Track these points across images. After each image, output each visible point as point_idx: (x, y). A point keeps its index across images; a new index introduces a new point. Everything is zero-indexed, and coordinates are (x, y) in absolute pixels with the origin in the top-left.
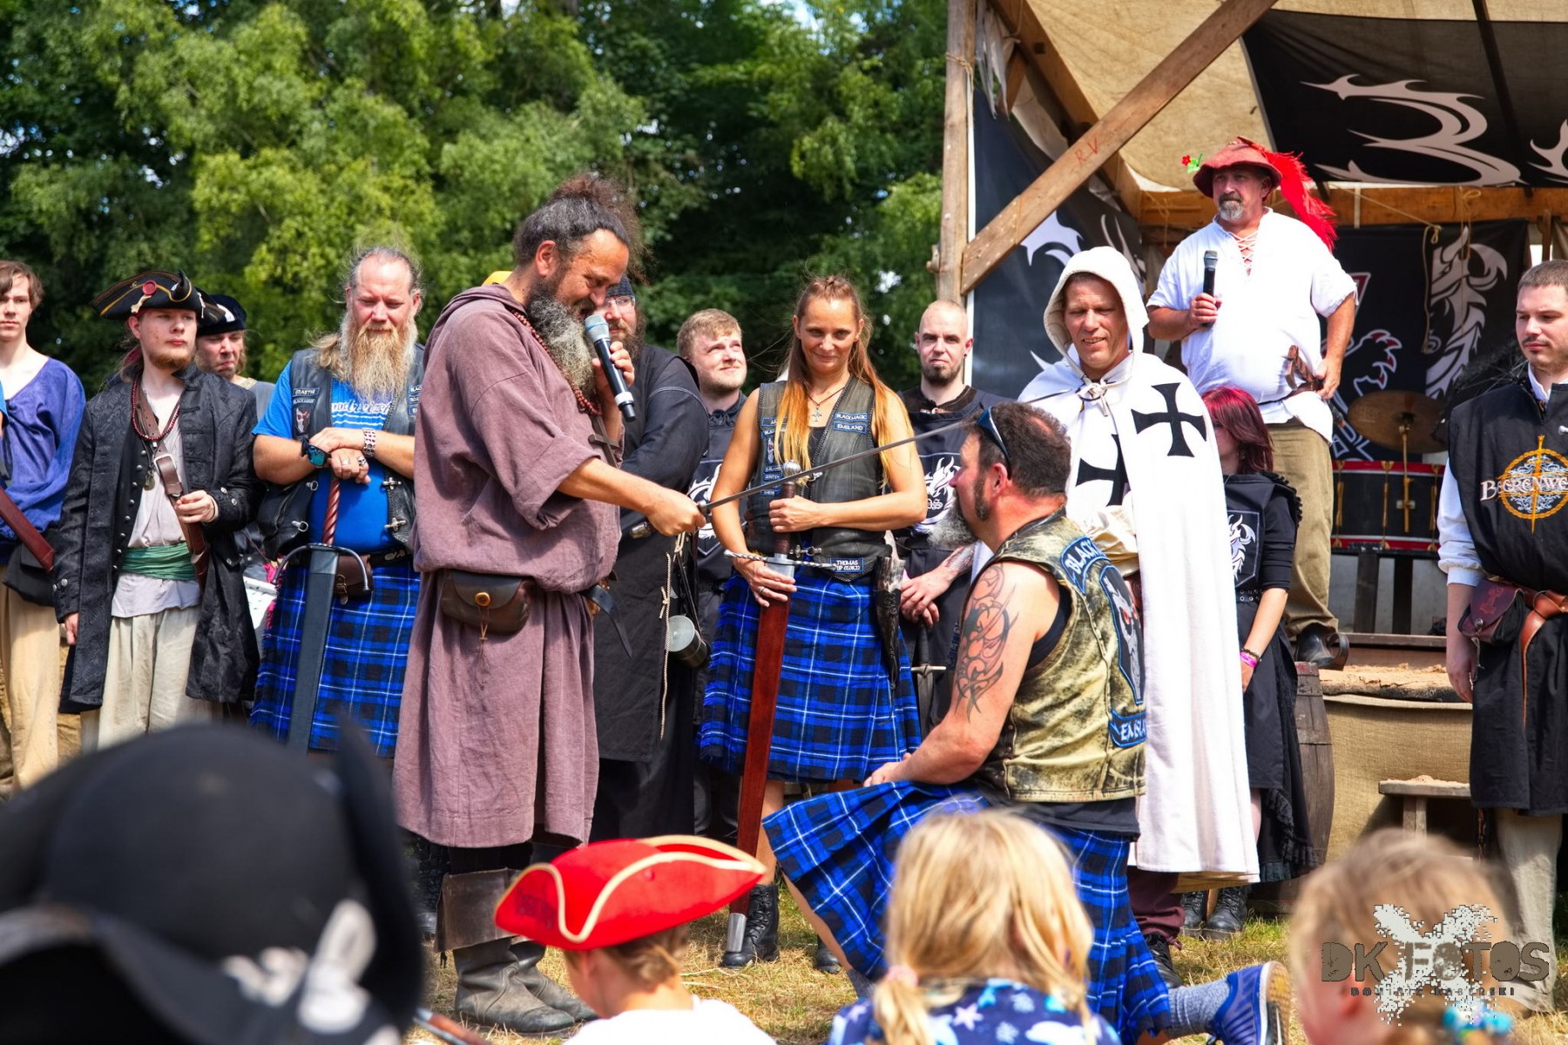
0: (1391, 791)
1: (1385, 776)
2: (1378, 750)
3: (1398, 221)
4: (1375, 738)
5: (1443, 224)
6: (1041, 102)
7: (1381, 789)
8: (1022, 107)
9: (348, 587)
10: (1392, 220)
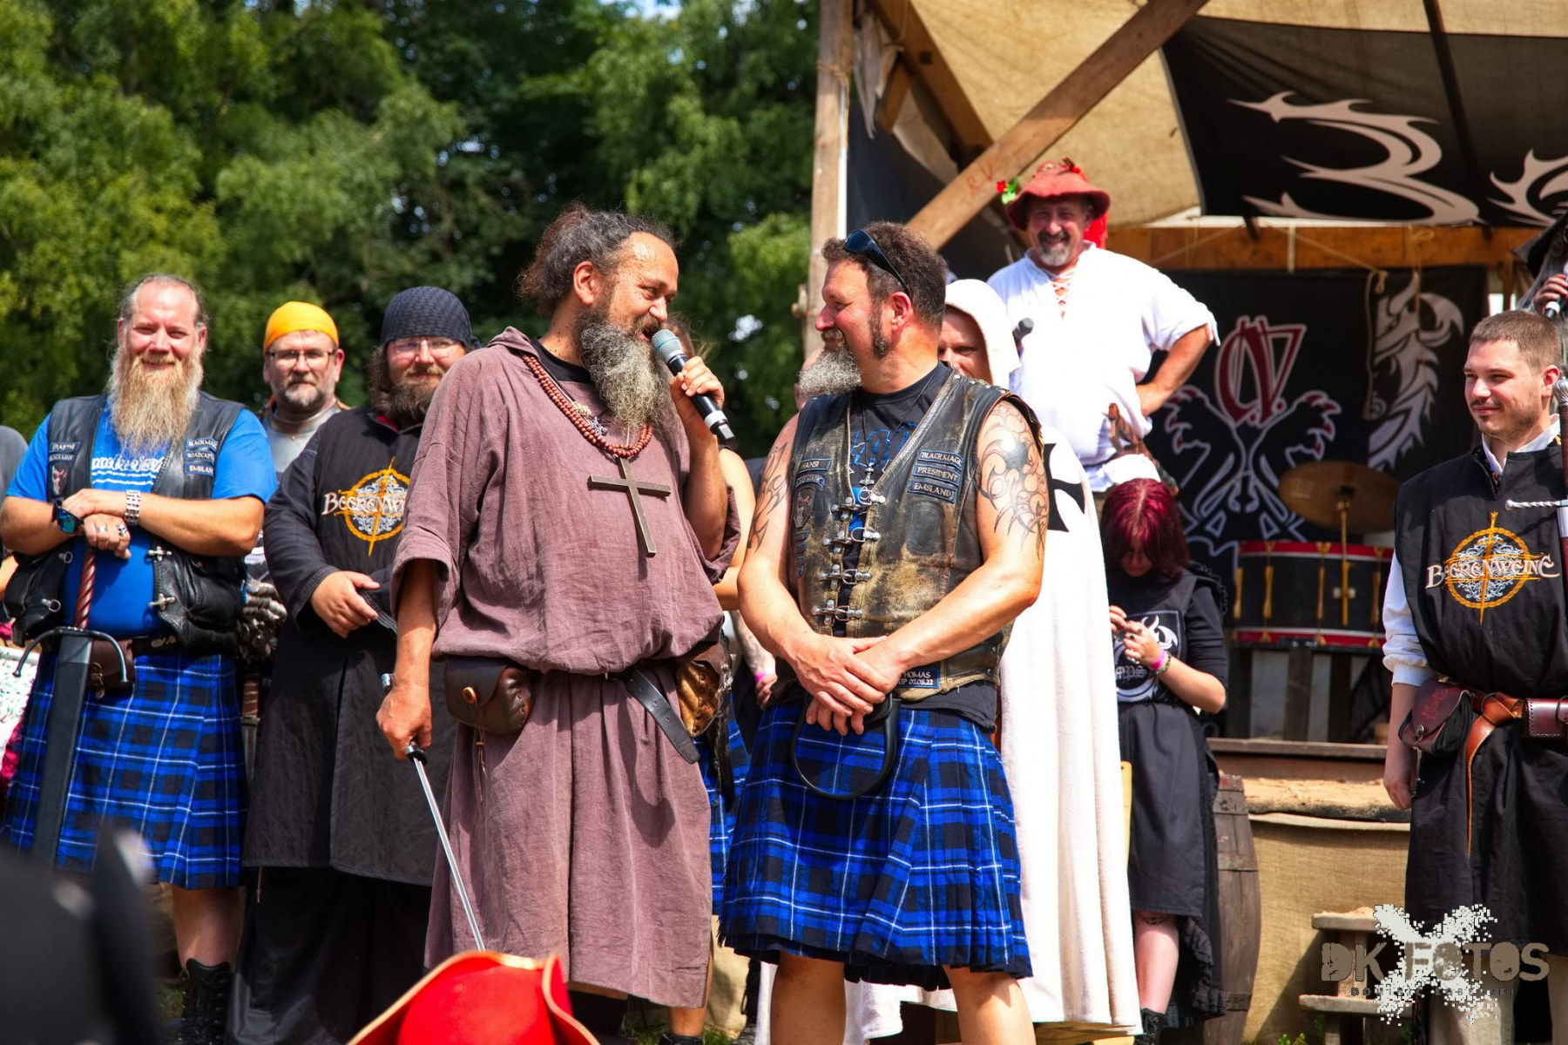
0: (1326, 925)
1: (1320, 908)
2: (1312, 878)
3: (1338, 265)
4: (1308, 864)
5: (1389, 269)
6: (927, 120)
7: (1315, 924)
8: (905, 126)
9: (104, 679)
10: (1331, 264)
